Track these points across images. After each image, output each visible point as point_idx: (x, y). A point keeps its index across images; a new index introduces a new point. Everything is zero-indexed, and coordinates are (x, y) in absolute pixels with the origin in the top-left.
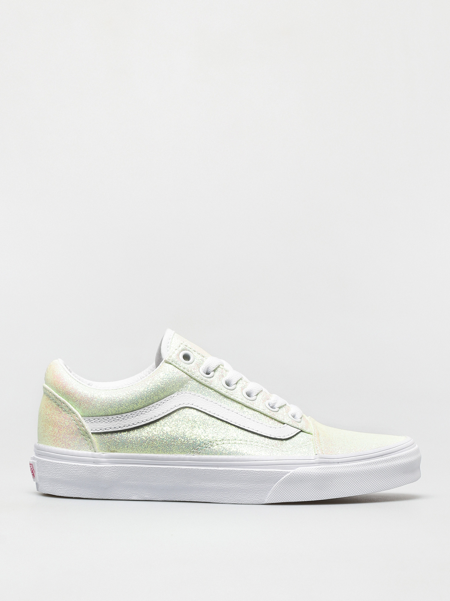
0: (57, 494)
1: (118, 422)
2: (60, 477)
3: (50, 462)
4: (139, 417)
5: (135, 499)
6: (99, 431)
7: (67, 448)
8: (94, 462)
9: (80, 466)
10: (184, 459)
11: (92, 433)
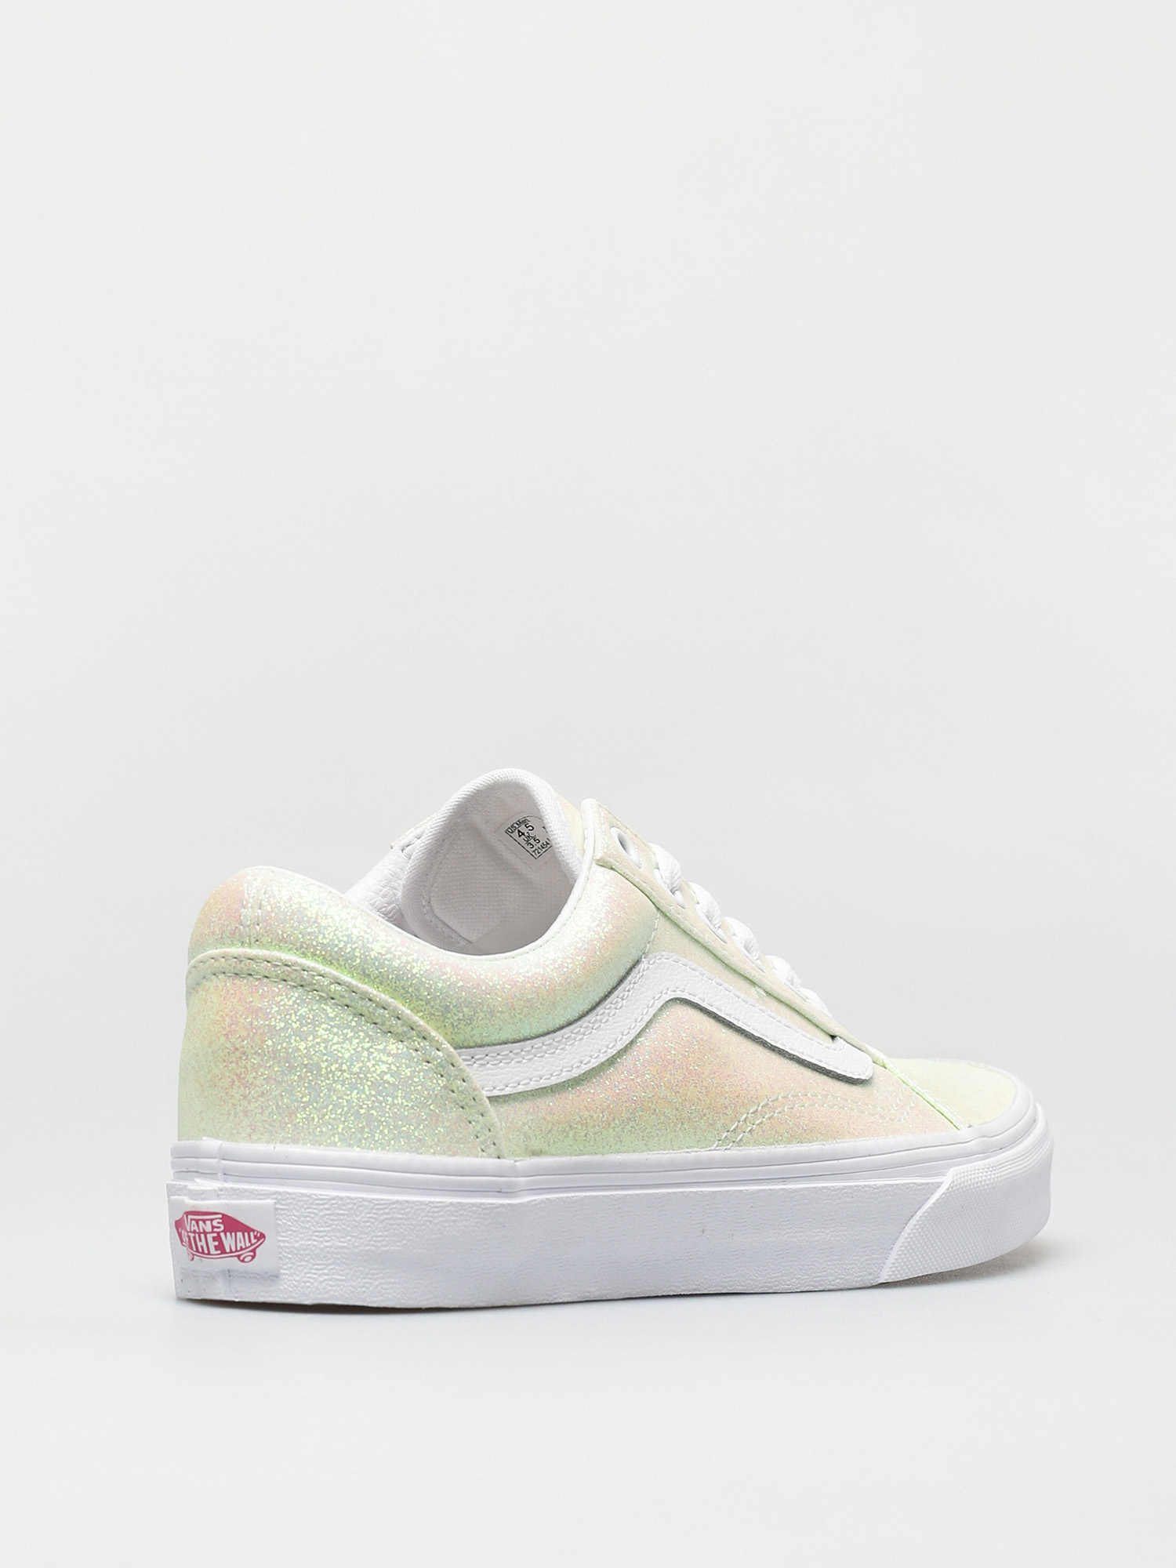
0: (374, 1302)
1: (547, 1058)
2: (399, 1246)
3: (364, 1200)
4: (589, 1038)
5: (566, 1300)
6: (503, 1089)
7: (417, 1151)
8: (500, 1192)
9: (466, 1204)
10: (709, 1164)
11: (489, 1098)
